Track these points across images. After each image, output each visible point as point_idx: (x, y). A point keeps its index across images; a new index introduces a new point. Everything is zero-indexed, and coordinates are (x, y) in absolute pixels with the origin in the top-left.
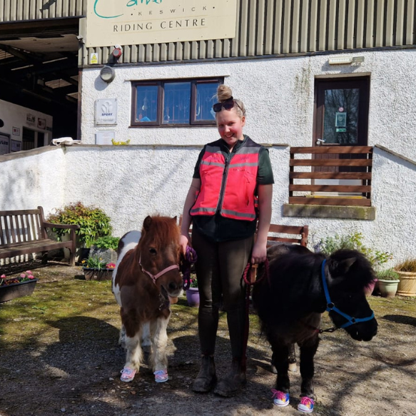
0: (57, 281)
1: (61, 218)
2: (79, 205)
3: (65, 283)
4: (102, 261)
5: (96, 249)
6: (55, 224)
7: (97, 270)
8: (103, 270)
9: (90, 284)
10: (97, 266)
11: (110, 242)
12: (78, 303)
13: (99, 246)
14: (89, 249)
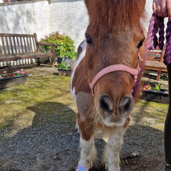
0: (42, 76)
1: (47, 40)
2: (57, 33)
3: (47, 77)
4: (69, 65)
5: (66, 58)
6: (44, 43)
7: (65, 70)
8: (69, 71)
9: (62, 78)
10: (66, 68)
11: (74, 54)
12: (52, 90)
13: (67, 56)
14: (62, 58)
